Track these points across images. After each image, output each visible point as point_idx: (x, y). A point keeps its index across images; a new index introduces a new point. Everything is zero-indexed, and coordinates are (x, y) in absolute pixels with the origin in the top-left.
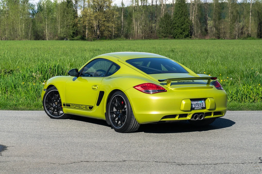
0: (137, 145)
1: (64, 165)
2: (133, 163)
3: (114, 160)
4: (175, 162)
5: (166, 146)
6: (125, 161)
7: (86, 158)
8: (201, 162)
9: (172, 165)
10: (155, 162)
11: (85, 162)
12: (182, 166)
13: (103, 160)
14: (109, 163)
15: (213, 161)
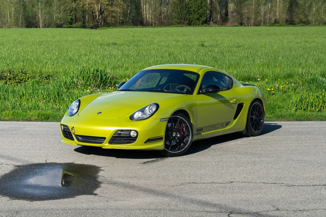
0: (233, 164)
1: (174, 187)
2: (242, 185)
3: (221, 180)
4: (283, 184)
5: (263, 165)
6: (232, 182)
7: (190, 179)
8: (308, 182)
9: (282, 187)
10: (263, 183)
11: (193, 183)
12: (292, 187)
13: (210, 182)
14: (218, 185)
15: (320, 181)
